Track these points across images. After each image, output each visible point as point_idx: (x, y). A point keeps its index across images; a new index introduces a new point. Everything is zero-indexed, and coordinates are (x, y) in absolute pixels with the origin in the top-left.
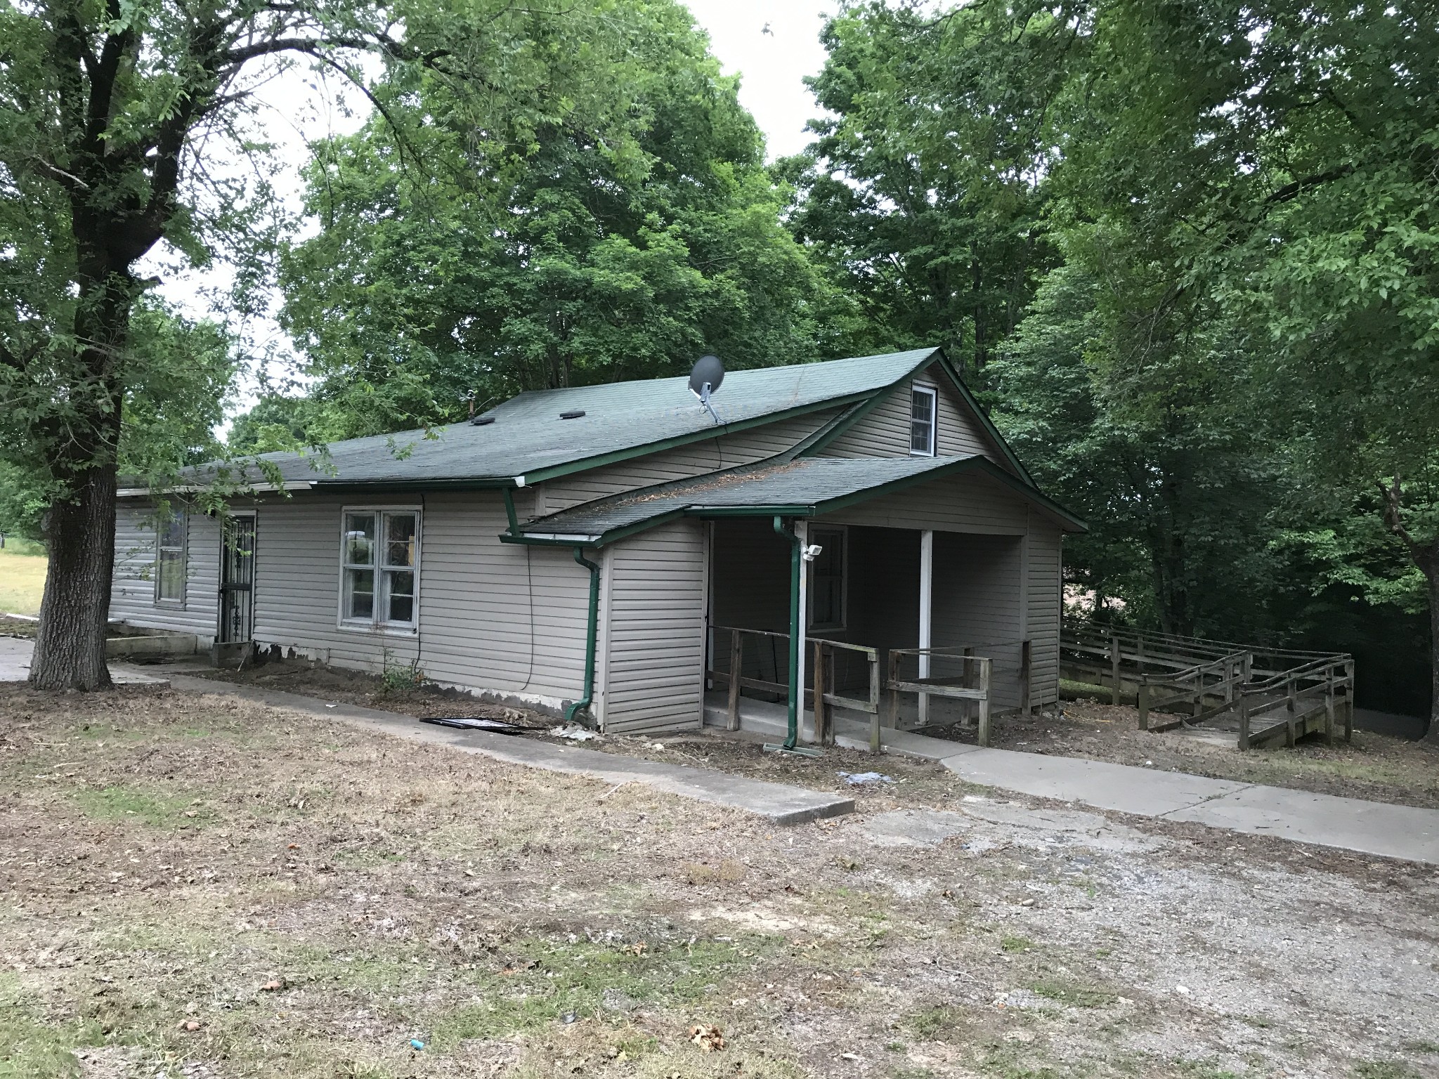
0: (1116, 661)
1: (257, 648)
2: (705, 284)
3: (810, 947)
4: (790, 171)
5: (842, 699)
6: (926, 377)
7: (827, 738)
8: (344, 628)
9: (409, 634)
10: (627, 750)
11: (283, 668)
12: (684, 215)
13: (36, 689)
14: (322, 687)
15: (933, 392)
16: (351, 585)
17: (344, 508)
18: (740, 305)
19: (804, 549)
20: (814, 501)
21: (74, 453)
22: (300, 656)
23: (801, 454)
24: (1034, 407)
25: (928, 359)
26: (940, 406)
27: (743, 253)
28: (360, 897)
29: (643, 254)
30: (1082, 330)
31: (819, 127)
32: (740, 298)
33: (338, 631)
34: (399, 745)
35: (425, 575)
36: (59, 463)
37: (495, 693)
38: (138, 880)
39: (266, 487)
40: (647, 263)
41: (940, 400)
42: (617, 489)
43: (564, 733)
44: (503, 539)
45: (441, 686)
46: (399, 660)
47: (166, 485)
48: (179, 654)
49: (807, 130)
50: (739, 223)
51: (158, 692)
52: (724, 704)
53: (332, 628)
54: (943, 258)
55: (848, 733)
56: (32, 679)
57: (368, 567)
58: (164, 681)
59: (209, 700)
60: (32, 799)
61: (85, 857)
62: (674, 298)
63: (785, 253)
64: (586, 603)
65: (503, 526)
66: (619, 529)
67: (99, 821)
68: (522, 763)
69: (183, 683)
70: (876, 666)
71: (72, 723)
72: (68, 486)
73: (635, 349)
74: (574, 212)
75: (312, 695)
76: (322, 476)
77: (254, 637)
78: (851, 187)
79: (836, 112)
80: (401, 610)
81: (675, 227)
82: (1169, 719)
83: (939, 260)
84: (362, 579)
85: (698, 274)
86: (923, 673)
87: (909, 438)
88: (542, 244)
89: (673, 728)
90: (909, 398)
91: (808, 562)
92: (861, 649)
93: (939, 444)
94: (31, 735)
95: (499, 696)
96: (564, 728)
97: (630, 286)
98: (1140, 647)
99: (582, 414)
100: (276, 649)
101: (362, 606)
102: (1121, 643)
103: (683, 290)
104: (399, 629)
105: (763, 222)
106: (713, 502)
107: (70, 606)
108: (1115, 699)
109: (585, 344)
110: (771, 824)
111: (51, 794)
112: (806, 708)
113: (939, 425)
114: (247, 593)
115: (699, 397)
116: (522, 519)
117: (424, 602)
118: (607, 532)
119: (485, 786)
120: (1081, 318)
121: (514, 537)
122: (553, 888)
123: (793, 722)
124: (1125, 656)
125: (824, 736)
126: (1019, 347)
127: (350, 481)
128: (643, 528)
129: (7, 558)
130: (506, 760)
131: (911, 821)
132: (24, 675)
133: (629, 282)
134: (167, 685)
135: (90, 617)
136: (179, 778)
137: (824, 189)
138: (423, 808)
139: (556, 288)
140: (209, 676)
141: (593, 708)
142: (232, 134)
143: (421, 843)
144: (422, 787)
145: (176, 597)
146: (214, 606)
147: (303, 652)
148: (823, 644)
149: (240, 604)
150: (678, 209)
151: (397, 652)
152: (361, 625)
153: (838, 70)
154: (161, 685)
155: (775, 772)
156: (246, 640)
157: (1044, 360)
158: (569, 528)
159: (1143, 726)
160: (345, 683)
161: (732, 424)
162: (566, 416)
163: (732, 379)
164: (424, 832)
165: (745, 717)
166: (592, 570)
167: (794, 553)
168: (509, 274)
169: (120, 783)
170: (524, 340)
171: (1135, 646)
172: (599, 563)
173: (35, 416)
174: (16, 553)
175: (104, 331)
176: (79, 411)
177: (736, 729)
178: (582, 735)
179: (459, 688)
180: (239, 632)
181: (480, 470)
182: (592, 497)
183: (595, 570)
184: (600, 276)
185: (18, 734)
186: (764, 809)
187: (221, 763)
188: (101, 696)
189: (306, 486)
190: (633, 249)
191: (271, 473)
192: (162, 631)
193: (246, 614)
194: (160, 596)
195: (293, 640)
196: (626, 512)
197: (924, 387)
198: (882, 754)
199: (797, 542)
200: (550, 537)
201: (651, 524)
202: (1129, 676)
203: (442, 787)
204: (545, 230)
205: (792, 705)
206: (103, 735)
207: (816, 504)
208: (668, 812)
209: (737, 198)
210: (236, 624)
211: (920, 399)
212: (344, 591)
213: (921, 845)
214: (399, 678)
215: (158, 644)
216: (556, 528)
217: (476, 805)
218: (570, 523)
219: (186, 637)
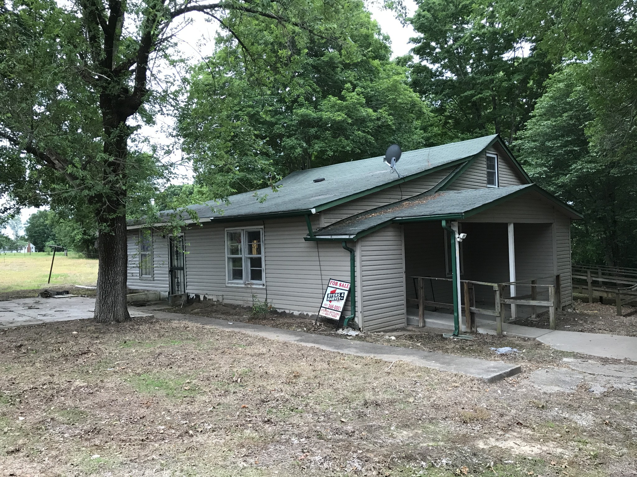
0: (589, 282)
1: (188, 296)
2: (374, 115)
3: (563, 466)
4: (402, 62)
5: (480, 310)
6: (492, 149)
7: (473, 329)
8: (229, 285)
9: (261, 287)
10: (378, 341)
11: (201, 305)
12: (360, 84)
13: (97, 323)
14: (223, 314)
15: (495, 156)
16: (231, 264)
17: (226, 229)
18: (390, 123)
19: (457, 236)
20: (463, 211)
21: (110, 210)
22: (209, 299)
23: (439, 190)
24: (539, 161)
25: (493, 140)
26: (499, 163)
27: (389, 99)
28: (295, 440)
29: (345, 103)
30: (561, 122)
31: (414, 40)
32: (390, 120)
33: (227, 287)
34: (272, 343)
35: (267, 259)
36: (103, 215)
37: (305, 313)
38: (173, 431)
39: (191, 221)
40: (347, 107)
41: (499, 160)
42: (356, 212)
43: (345, 332)
44: (306, 239)
45: (278, 310)
46: (260, 299)
47: (154, 222)
48: (152, 301)
49: (409, 42)
50: (386, 86)
51: (149, 321)
52: (416, 314)
53: (224, 285)
54: (480, 95)
55: (482, 326)
56: (95, 318)
57: (239, 256)
58: (151, 315)
59: (175, 324)
60: (110, 383)
61: (144, 417)
62: (361, 122)
63: (409, 97)
64: (349, 268)
65: (305, 233)
66: (363, 231)
67: (144, 395)
68: (337, 351)
69: (159, 315)
70: (498, 293)
71: (118, 339)
72: (108, 226)
73: (344, 147)
74: (311, 87)
75: (219, 318)
76: (217, 214)
77: (186, 291)
78: (430, 68)
79: (422, 33)
80: (256, 275)
81: (358, 89)
82: (629, 311)
83: (478, 97)
84: (237, 262)
85: (370, 110)
86: (513, 294)
87: (486, 179)
88: (298, 102)
89: (394, 327)
90: (485, 159)
91: (459, 242)
92: (489, 284)
93: (500, 181)
94: (100, 346)
95: (307, 315)
96: (343, 330)
97: (340, 118)
98: (600, 273)
99: (324, 179)
100: (198, 296)
101: (237, 274)
102: (591, 273)
103: (364, 118)
104: (257, 284)
105: (398, 84)
106: (407, 215)
107: (110, 283)
108: (590, 300)
109: (321, 148)
110: (484, 382)
111: (117, 379)
112: (462, 315)
113: (499, 172)
114: (182, 272)
115: (390, 165)
116: (314, 229)
117: (268, 271)
118: (358, 233)
119: (325, 366)
120: (561, 116)
121: (311, 239)
122: (392, 428)
123: (457, 322)
124: (594, 279)
125: (471, 329)
126: (528, 133)
127: (229, 216)
128: (374, 230)
129: (70, 260)
130: (328, 349)
131: (551, 376)
132: (92, 315)
133: (340, 117)
134: (152, 317)
135: (119, 287)
136: (175, 368)
137: (419, 69)
138: (301, 380)
139: (306, 122)
140: (169, 311)
141: (356, 319)
142: (166, 56)
143: (309, 401)
144: (296, 368)
145: (149, 275)
146: (167, 278)
147: (210, 297)
148: (468, 283)
149: (179, 276)
150: (358, 82)
151: (259, 296)
152: (237, 284)
153: (423, 13)
154: (150, 317)
155: (457, 349)
156: (183, 293)
157: (541, 139)
158: (338, 232)
159: (619, 314)
160: (232, 311)
161: (407, 177)
162: (316, 181)
163: (405, 156)
164: (307, 395)
165: (427, 320)
166: (351, 252)
167: (452, 238)
168: (283, 119)
169: (147, 372)
170: (293, 148)
171: (597, 273)
172: (354, 249)
173: (92, 193)
174: (73, 258)
175: (118, 151)
176: (111, 190)
177: (424, 327)
178: (353, 333)
179: (287, 311)
180: (180, 289)
181: (291, 207)
182: (345, 217)
183: (352, 252)
184: (326, 115)
185: (95, 346)
186: (479, 374)
187: (193, 359)
188: (127, 325)
189: (209, 220)
190: (339, 102)
191: (192, 214)
192: (144, 290)
193: (182, 281)
194: (142, 275)
195: (205, 292)
196: (362, 223)
197: (491, 154)
198: (504, 336)
199: (453, 233)
200: (329, 237)
201: (377, 228)
202: (597, 288)
203: (303, 366)
204: (298, 96)
205: (456, 314)
206: (134, 345)
207: (464, 213)
208: (428, 378)
209: (382, 75)
210: (178, 286)
211: (490, 160)
212: (228, 267)
213: (567, 391)
214: (260, 309)
215: (144, 296)
216: (331, 232)
217: (326, 377)
218: (338, 230)
219: (155, 293)
